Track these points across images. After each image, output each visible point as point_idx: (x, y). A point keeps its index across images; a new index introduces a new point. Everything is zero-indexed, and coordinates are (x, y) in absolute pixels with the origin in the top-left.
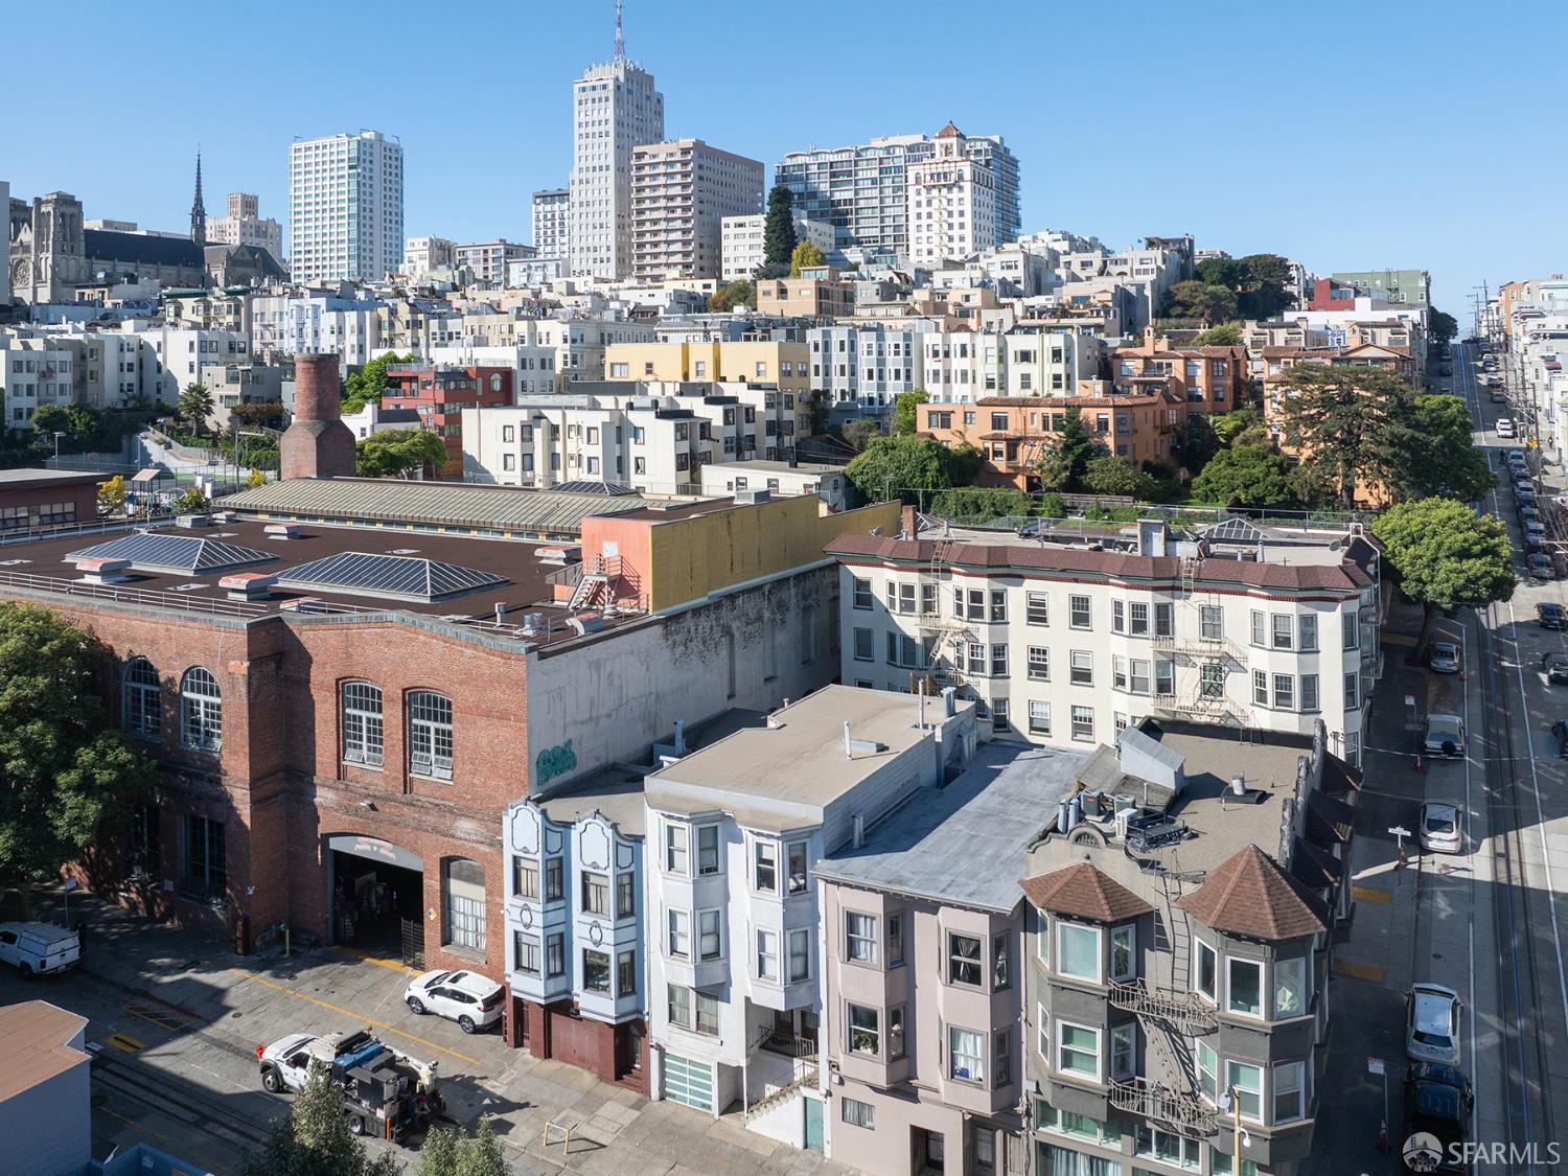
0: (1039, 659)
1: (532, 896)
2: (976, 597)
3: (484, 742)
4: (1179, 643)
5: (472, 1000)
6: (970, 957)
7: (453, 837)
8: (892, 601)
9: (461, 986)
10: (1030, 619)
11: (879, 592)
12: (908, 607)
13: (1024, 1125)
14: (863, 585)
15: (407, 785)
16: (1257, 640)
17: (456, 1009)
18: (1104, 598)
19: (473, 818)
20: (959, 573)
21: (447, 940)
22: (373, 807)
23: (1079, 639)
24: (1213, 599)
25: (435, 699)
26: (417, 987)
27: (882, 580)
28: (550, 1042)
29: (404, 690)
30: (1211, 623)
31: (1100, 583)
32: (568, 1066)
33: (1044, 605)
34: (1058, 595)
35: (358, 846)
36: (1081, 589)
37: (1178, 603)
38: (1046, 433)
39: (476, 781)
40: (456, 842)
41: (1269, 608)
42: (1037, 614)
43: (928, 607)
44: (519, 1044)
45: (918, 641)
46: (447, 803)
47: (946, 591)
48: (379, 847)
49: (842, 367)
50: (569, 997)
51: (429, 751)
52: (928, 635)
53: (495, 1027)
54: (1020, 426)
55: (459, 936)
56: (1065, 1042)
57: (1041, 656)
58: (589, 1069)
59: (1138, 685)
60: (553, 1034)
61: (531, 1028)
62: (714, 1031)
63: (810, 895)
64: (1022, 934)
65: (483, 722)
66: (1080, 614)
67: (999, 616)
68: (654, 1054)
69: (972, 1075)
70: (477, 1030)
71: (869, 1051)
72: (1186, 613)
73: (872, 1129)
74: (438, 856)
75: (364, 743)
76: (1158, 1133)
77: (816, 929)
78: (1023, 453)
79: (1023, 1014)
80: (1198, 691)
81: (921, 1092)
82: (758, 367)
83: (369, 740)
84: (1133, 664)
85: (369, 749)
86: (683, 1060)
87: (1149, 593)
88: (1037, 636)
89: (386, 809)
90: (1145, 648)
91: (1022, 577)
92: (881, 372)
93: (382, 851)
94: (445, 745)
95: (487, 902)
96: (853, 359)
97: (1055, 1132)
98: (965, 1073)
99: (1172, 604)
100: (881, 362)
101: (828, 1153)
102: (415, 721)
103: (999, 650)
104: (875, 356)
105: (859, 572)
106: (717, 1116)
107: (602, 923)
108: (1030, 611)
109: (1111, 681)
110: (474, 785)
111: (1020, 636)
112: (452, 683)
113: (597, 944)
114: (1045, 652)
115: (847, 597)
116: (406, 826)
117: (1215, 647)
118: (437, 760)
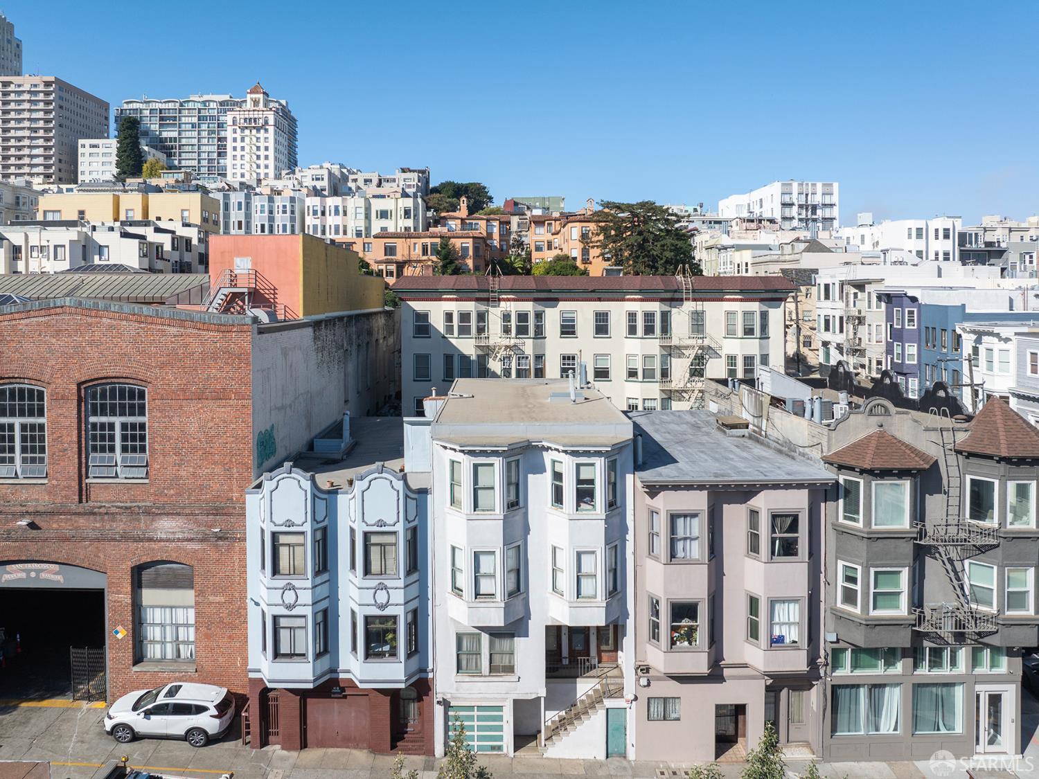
0: (569, 364)
1: (294, 572)
2: (523, 317)
3: (193, 428)
4: (675, 342)
5: (200, 709)
6: (787, 532)
7: (150, 540)
8: (450, 329)
9: (181, 698)
10: (562, 333)
11: (437, 322)
12: (464, 331)
13: (822, 674)
14: (423, 317)
15: (83, 493)
16: (730, 333)
17: (178, 725)
18: (618, 311)
19: (178, 514)
20: (509, 300)
21: (138, 658)
22: (32, 526)
23: (602, 344)
24: (699, 306)
25: (122, 391)
26: (122, 712)
27: (437, 312)
28: (305, 730)
29: (79, 385)
30: (698, 323)
31: (618, 300)
32: (331, 750)
33: (573, 321)
34: (584, 312)
35: (7, 577)
36: (602, 306)
37: (674, 311)
38: (425, 258)
39: (183, 473)
40: (153, 545)
41: (739, 307)
42: (568, 329)
43: (481, 330)
44: (264, 743)
45: (474, 358)
46: (140, 504)
47: (495, 316)
48: (38, 571)
49: (240, 223)
50: (334, 676)
51: (112, 449)
52: (480, 353)
53: (230, 732)
54: (406, 252)
55: (154, 651)
56: (875, 588)
57: (571, 362)
58: (357, 747)
59: (648, 375)
60: (308, 722)
61: (281, 722)
62: (510, 669)
63: (620, 510)
64: (823, 505)
65: (192, 406)
66: (602, 326)
67: (539, 333)
68: (439, 711)
69: (787, 640)
70: (211, 740)
71: (686, 643)
72: (681, 317)
73: (678, 719)
74: (130, 564)
75: (18, 455)
76: (930, 649)
77: (624, 541)
78: (408, 271)
79: (822, 576)
80: (688, 375)
81: (726, 672)
82: (182, 213)
83: (24, 450)
84: (645, 357)
85: (24, 460)
86: (471, 708)
87: (657, 304)
88: (569, 346)
89: (52, 526)
90: (653, 346)
91: (557, 300)
92: (271, 227)
93: (43, 575)
94: (135, 439)
95: (197, 603)
96: (248, 216)
97: (845, 672)
98: (780, 639)
99: (670, 311)
100: (271, 219)
101: (631, 754)
102: (92, 419)
103: (539, 358)
104: (266, 214)
105: (418, 306)
106: (511, 754)
107: (389, 583)
108: (562, 326)
109: (624, 374)
110: (178, 478)
111: (555, 346)
112: (149, 367)
113: (382, 607)
114: (574, 358)
115: (408, 328)
116: (84, 539)
117: (700, 341)
118: (124, 460)
